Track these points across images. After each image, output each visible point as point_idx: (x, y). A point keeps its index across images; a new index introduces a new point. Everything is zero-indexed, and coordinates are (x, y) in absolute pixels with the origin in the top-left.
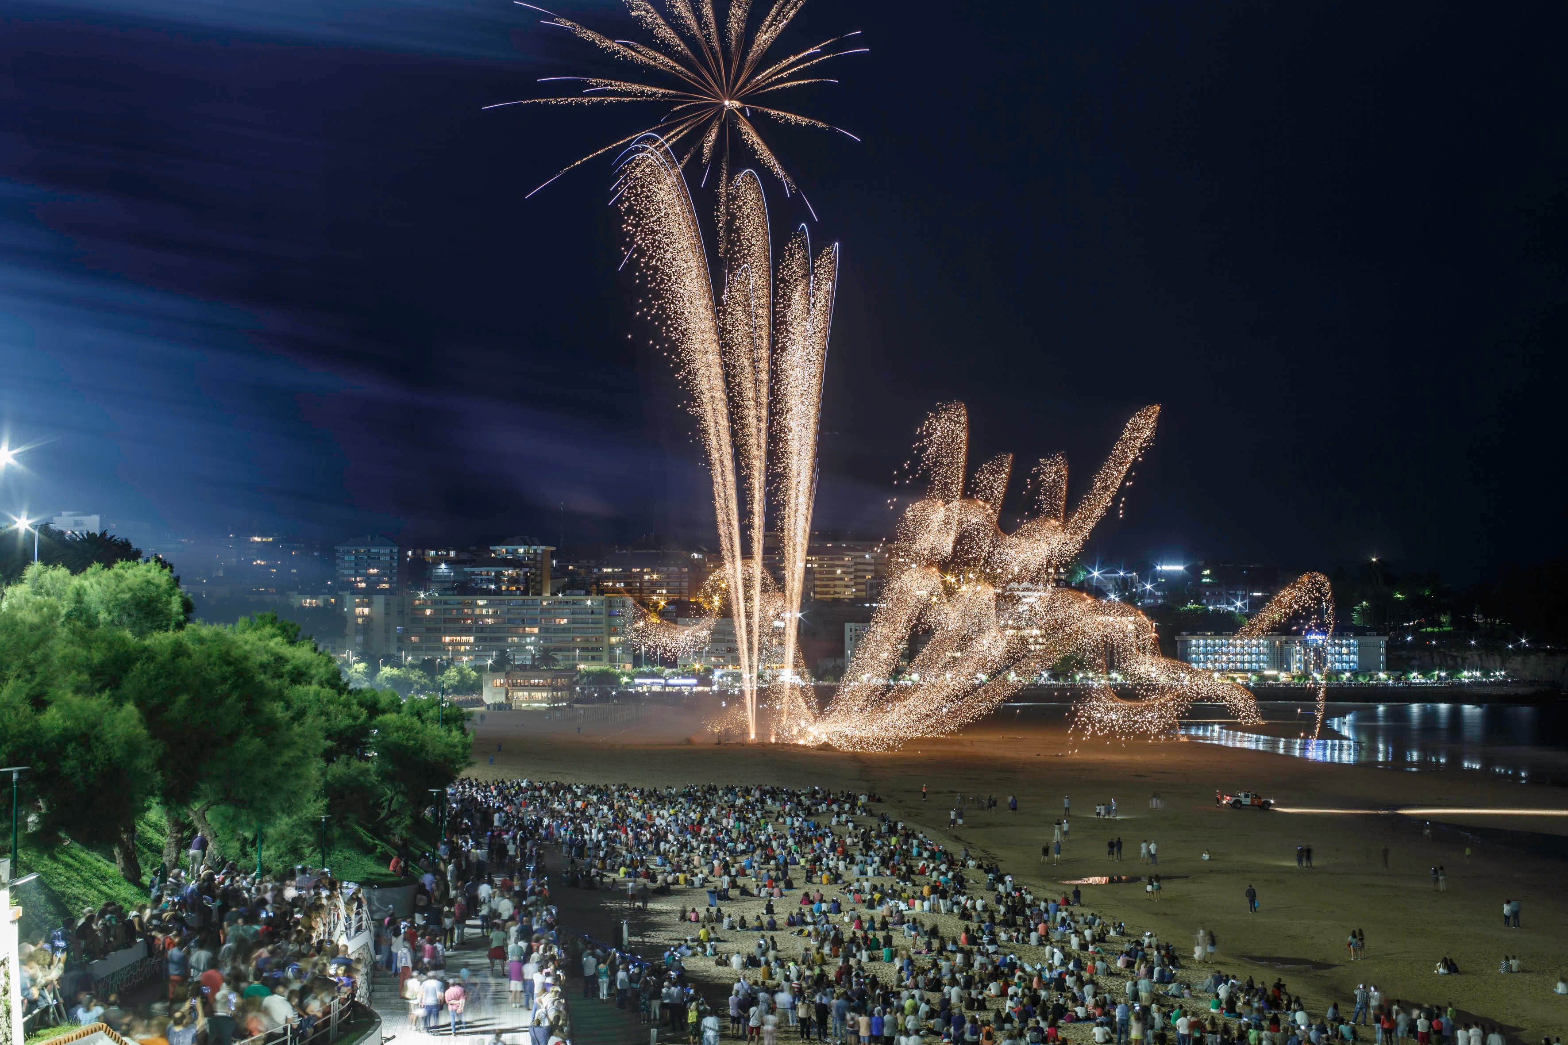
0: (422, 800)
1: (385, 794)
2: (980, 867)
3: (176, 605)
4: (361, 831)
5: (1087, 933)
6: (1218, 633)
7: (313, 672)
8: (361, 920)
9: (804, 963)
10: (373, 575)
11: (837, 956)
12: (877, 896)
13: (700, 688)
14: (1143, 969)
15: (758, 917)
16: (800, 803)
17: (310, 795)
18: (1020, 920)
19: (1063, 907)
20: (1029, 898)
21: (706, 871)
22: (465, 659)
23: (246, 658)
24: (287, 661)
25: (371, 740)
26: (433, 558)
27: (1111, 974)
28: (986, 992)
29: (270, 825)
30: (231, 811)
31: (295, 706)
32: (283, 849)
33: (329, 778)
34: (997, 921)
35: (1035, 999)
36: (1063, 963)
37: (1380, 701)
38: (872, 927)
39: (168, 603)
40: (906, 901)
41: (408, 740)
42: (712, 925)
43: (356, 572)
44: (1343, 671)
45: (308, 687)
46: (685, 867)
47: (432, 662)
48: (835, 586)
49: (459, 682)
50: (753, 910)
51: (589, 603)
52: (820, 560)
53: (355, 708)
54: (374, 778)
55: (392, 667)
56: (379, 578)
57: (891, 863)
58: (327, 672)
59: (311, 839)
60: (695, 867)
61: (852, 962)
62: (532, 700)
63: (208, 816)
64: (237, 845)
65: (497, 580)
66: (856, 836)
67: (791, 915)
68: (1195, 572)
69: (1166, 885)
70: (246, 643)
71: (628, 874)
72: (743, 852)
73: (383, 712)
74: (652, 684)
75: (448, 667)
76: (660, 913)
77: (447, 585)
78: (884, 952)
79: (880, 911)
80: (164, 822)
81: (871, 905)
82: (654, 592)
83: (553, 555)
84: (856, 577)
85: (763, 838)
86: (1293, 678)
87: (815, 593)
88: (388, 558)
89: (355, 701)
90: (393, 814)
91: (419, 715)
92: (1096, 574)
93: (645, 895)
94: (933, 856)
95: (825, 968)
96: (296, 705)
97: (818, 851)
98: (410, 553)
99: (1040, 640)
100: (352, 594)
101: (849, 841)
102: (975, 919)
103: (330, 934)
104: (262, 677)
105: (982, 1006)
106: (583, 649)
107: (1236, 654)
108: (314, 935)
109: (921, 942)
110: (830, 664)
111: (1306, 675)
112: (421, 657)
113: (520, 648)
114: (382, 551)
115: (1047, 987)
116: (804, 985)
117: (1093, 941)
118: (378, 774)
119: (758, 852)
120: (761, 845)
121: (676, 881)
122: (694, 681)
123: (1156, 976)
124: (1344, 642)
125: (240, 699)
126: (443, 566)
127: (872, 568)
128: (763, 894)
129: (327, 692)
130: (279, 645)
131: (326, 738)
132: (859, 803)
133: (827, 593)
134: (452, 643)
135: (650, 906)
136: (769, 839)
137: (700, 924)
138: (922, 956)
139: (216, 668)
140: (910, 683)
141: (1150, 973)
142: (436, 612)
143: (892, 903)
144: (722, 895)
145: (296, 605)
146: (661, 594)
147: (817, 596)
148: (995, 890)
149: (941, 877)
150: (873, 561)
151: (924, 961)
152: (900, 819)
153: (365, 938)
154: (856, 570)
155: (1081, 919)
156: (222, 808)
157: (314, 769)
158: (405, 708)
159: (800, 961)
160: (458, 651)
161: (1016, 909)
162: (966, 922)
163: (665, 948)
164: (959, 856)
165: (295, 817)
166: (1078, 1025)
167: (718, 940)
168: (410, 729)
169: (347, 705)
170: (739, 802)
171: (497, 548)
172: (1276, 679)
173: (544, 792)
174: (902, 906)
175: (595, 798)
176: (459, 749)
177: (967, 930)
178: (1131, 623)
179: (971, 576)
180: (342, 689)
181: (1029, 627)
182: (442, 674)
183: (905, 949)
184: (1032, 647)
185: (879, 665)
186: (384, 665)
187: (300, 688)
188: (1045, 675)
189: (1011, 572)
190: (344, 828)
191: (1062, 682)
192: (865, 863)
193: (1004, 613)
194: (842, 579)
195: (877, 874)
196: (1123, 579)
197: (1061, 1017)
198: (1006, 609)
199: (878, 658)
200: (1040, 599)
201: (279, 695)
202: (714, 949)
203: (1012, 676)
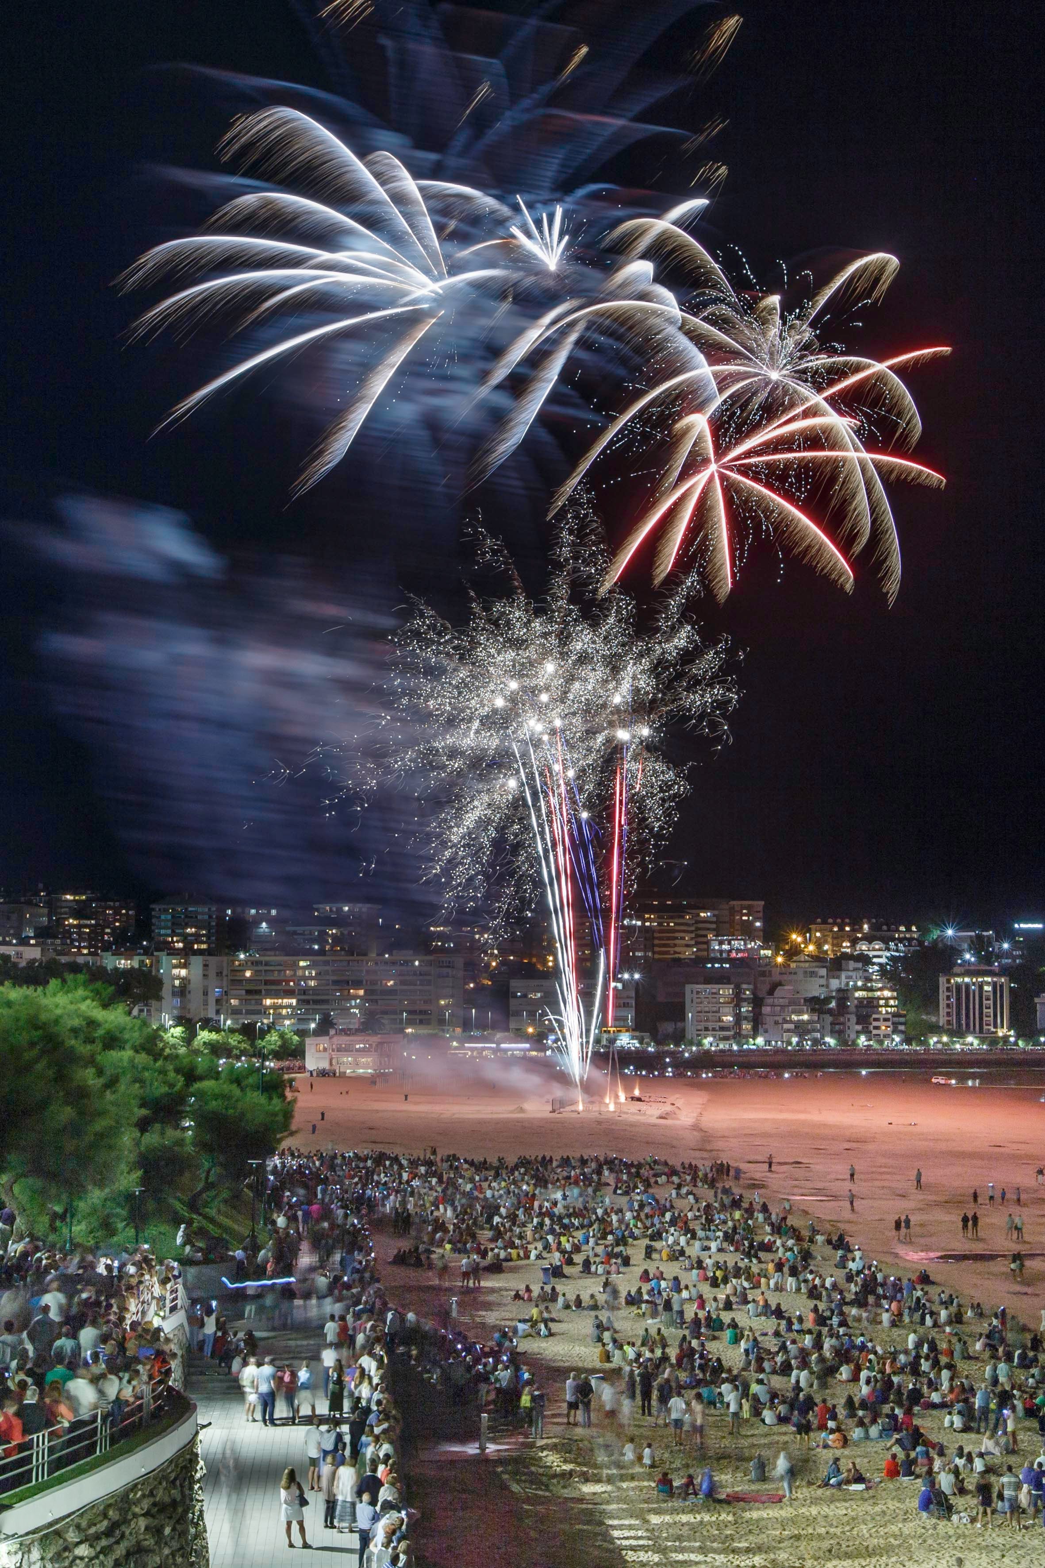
0: (241, 1172)
1: (202, 1165)
2: (829, 1242)
4: (178, 1205)
5: (943, 1314)
7: (127, 1036)
8: (176, 1299)
9: (643, 1345)
10: (192, 935)
12: (719, 1274)
13: (534, 1053)
14: (1002, 1353)
15: (595, 1295)
16: (638, 1174)
17: (123, 1167)
18: (871, 1299)
19: (918, 1287)
20: (880, 1277)
21: (540, 1246)
22: (287, 1022)
23: (56, 1022)
24: (99, 1025)
25: (188, 1109)
26: (253, 916)
27: (970, 1358)
28: (837, 1377)
29: (80, 1198)
30: (39, 1183)
32: (95, 1224)
33: (143, 1148)
34: (848, 1300)
35: (889, 1384)
36: (919, 1345)
38: (716, 1307)
41: (227, 1108)
42: (545, 1304)
43: (173, 931)
45: (123, 1053)
46: (517, 1242)
47: (252, 1025)
48: (675, 945)
49: (280, 1047)
50: (590, 1288)
51: (417, 963)
52: (659, 917)
54: (190, 1149)
55: (210, 1031)
56: (197, 938)
57: (735, 1239)
58: (142, 1036)
59: (124, 1213)
60: (528, 1243)
61: (694, 1343)
62: (357, 1064)
63: (16, 1189)
64: (46, 1219)
65: (321, 939)
66: (699, 1210)
67: (629, 1292)
69: (1028, 1263)
70: (57, 1006)
72: (579, 1227)
73: (201, 1078)
74: (484, 1049)
75: (269, 1031)
76: (492, 1290)
77: (268, 945)
78: (728, 1334)
79: (723, 1292)
81: (715, 1283)
82: (485, 952)
83: (379, 913)
84: (697, 936)
85: (600, 1212)
87: (654, 953)
88: (206, 917)
89: (171, 1067)
90: (209, 1186)
91: (237, 1082)
92: (950, 932)
93: (475, 1271)
96: (109, 1072)
97: (658, 1226)
98: (229, 912)
99: (891, 1002)
100: (168, 954)
101: (690, 1215)
102: (824, 1298)
103: (144, 1313)
104: (73, 1042)
106: (410, 1012)
108: (128, 1316)
110: (668, 1027)
112: (241, 1021)
113: (344, 1010)
114: (200, 910)
115: (901, 1371)
117: (950, 1322)
118: (194, 1145)
119: (596, 1226)
120: (597, 1219)
121: (509, 1259)
122: (527, 1046)
123: (1016, 1359)
125: (49, 1067)
126: (264, 925)
127: (714, 926)
128: (600, 1270)
129: (142, 1058)
130: (90, 1008)
131: (142, 1106)
132: (700, 1174)
133: (667, 953)
134: (275, 1007)
135: (483, 1284)
136: (606, 1212)
137: (533, 1303)
138: (767, 1338)
139: (24, 1033)
140: (754, 1048)
142: (256, 973)
143: (736, 1281)
144: (556, 1272)
145: (110, 966)
146: (491, 955)
147: (657, 956)
148: (845, 1268)
149: (789, 1254)
150: (714, 919)
151: (772, 1344)
153: (180, 1317)
154: (698, 929)
156: (30, 1181)
157: (127, 1138)
158: (223, 1075)
159: (639, 1343)
160: (280, 1014)
161: (870, 1286)
162: (815, 1302)
163: (497, 1328)
164: (806, 1233)
165: (107, 1190)
166: (934, 1412)
167: (553, 1320)
168: (227, 1098)
169: (163, 1072)
171: (321, 906)
173: (368, 1163)
174: (746, 1284)
176: (280, 1118)
177: (815, 1310)
178: (988, 983)
179: (818, 934)
180: (157, 1055)
181: (881, 989)
182: (263, 1039)
183: (751, 1329)
184: (883, 1010)
185: (722, 1029)
186: (202, 1028)
187: (113, 1053)
188: (897, 1039)
189: (861, 930)
190: (159, 1201)
191: (915, 1047)
192: (708, 1238)
193: (853, 974)
194: (683, 938)
195: (720, 1250)
196: (979, 937)
197: (917, 1403)
198: (855, 969)
199: (720, 1020)
200: (892, 959)
201: (91, 1061)
202: (549, 1330)
203: (862, 1041)
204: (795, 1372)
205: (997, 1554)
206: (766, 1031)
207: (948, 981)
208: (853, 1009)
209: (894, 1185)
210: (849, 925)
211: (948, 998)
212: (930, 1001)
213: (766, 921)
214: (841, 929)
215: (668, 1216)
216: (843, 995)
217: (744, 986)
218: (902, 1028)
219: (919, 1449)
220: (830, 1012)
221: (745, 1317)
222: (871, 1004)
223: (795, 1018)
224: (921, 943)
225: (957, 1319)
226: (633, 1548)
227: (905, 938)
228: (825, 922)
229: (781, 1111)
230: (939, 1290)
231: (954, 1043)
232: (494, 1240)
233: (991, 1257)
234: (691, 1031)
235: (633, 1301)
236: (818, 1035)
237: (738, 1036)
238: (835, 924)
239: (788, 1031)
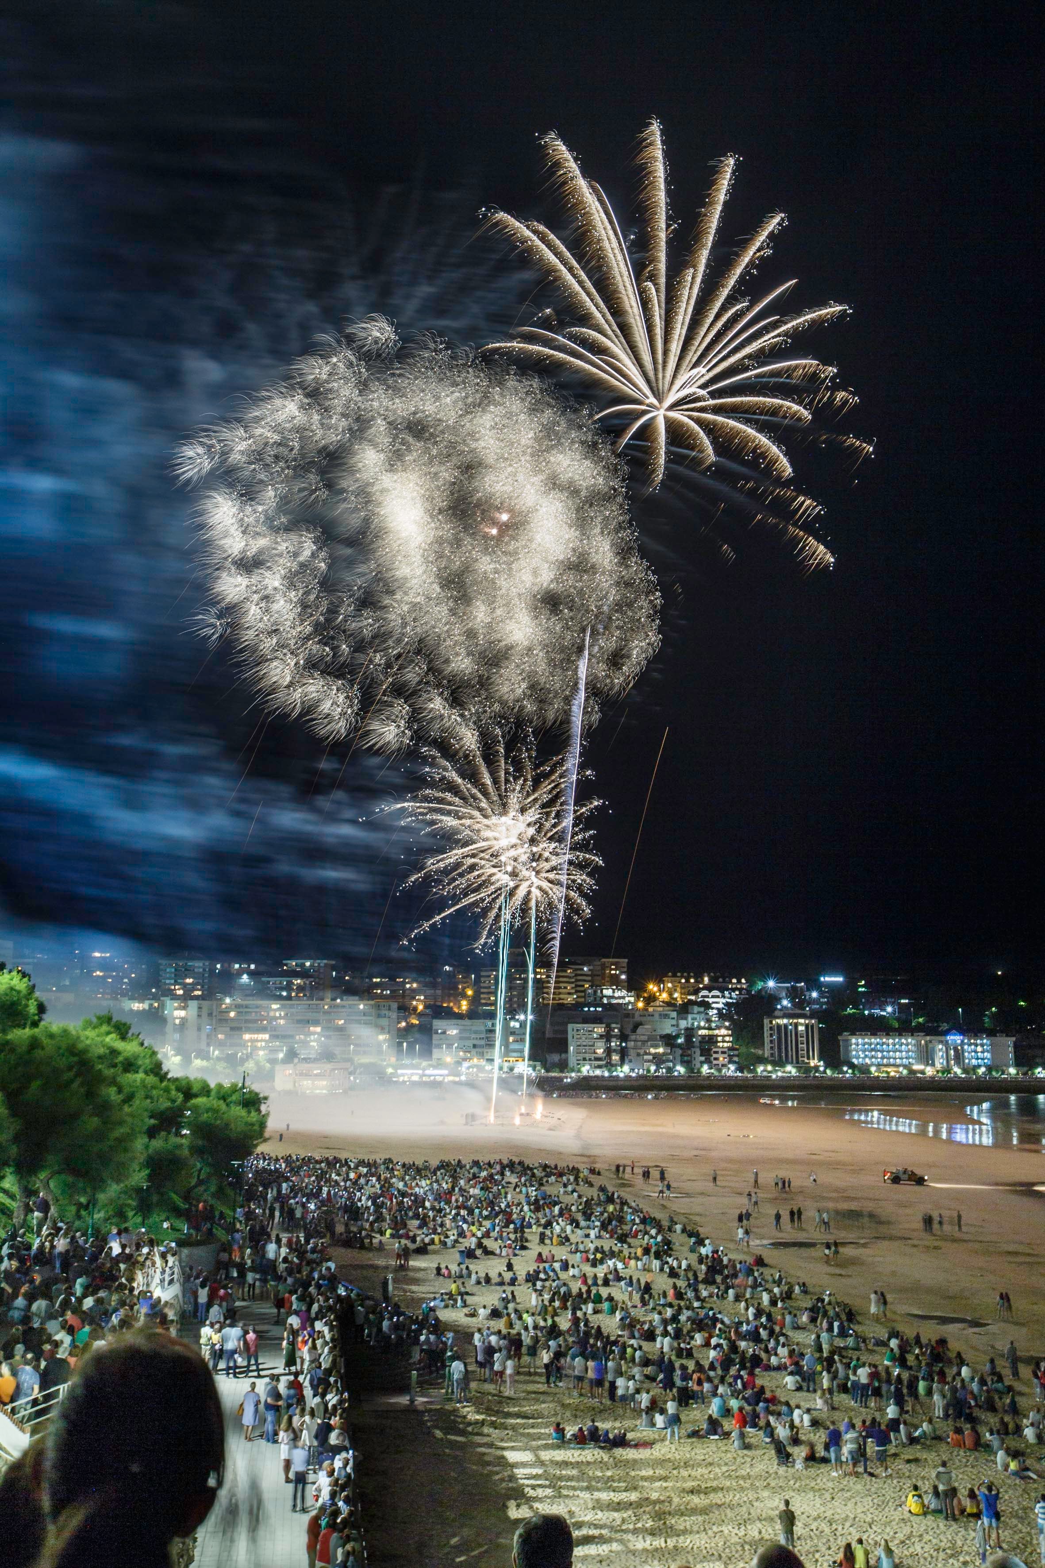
0: (225, 1171)
1: (195, 1165)
2: (684, 1231)
3: (32, 1009)
4: (175, 1197)
6: (874, 1034)
7: (140, 1062)
8: (173, 1274)
9: (539, 1314)
10: (189, 984)
11: (566, 1309)
12: (599, 1256)
13: (451, 1078)
14: (825, 1325)
15: (500, 1275)
16: (533, 1175)
17: (136, 1166)
18: (719, 1279)
19: (755, 1268)
20: (725, 1260)
21: (457, 1233)
22: (261, 1053)
23: (87, 1050)
24: (119, 1053)
25: (185, 1120)
26: (237, 970)
27: (798, 1327)
28: (693, 1342)
29: (102, 1191)
30: (70, 1179)
31: (125, 1091)
32: (112, 1212)
33: (150, 1151)
34: (700, 1279)
35: (734, 1348)
36: (757, 1317)
37: (1012, 1092)
38: (595, 1284)
39: (27, 1006)
40: (623, 1260)
41: (216, 1119)
42: (461, 1280)
43: (176, 981)
44: (979, 1066)
45: (136, 1075)
46: (439, 1230)
47: (235, 1055)
50: (495, 1267)
51: (362, 1006)
53: (173, 1093)
54: (186, 1152)
55: (202, 1059)
56: (193, 986)
57: (610, 1228)
58: (151, 1063)
59: (134, 1203)
60: (448, 1230)
61: (579, 1314)
62: (314, 1086)
63: (52, 1184)
64: (73, 1209)
65: (289, 988)
66: (580, 1204)
67: (528, 1272)
68: (852, 983)
69: (842, 1249)
70: (87, 1038)
71: (392, 1236)
72: (487, 1218)
73: (196, 1096)
74: (412, 1074)
75: (247, 1059)
76: (420, 1270)
77: (248, 992)
78: (606, 1306)
79: (601, 1271)
80: (15, 1189)
81: (594, 1265)
82: (414, 998)
83: (333, 968)
84: (577, 986)
85: (503, 1206)
86: (938, 1072)
88: (201, 970)
89: (173, 1087)
90: (200, 1182)
91: (224, 1098)
92: (771, 984)
93: (405, 1254)
94: (644, 1221)
95: (556, 1319)
96: (127, 1090)
97: (549, 1217)
98: (219, 966)
99: (727, 1039)
100: (171, 999)
101: (574, 1208)
102: (681, 1276)
103: (148, 1285)
104: (100, 1066)
105: (690, 1354)
106: (356, 1045)
107: (888, 1051)
108: (135, 1286)
109: (636, 1297)
110: (555, 1058)
111: (947, 1070)
112: (226, 1051)
113: (305, 1043)
114: (197, 965)
115: (744, 1338)
116: (540, 1334)
117: (782, 1298)
118: (190, 1149)
119: (500, 1217)
120: (501, 1211)
121: (432, 1242)
122: (446, 1072)
123: (836, 1330)
124: (979, 1041)
125: (82, 1086)
126: (245, 976)
128: (504, 1253)
129: (151, 1079)
130: (112, 1040)
131: (151, 1117)
132: (581, 1175)
134: (252, 1041)
135: (411, 1263)
136: (508, 1206)
137: (452, 1280)
139: (64, 1058)
140: (622, 1075)
141: (830, 1329)
142: (238, 1014)
143: (610, 1263)
144: (470, 1254)
145: (127, 1009)
146: (419, 1000)
147: (547, 1002)
148: (697, 1251)
149: (652, 1240)
150: (590, 973)
152: (615, 1189)
153: (176, 1289)
154: (577, 980)
155: (770, 1279)
156: (63, 1176)
157: (140, 1143)
158: (213, 1093)
159: (535, 1312)
160: (256, 1046)
161: (717, 1267)
162: (674, 1280)
163: (422, 1300)
164: (665, 1224)
165: (122, 1184)
166: (773, 1373)
167: (467, 1293)
168: (215, 1111)
169: (167, 1090)
170: (484, 1174)
171: (289, 961)
172: (923, 1072)
173: (323, 1165)
174: (620, 1266)
175: (365, 1170)
176: (256, 1127)
177: (675, 1287)
178: (801, 1024)
179: (670, 985)
180: (163, 1077)
181: (718, 1028)
182: (242, 1065)
183: (624, 1302)
184: (720, 1044)
185: (597, 1059)
186: (196, 1057)
187: (129, 1075)
188: (732, 1067)
189: (702, 982)
190: (162, 1194)
191: (746, 1074)
192: (588, 1227)
193: (697, 1016)
194: (565, 988)
195: (599, 1237)
196: (794, 988)
197: (758, 1366)
198: (699, 1013)
199: (595, 1053)
200: (727, 1004)
201: (113, 1082)
202: (464, 1301)
203: (705, 1069)
204: (659, 1339)
205: (828, 1496)
206: (630, 1061)
207: (771, 1022)
208: (697, 1044)
209: (732, 1184)
210: (694, 977)
211: (771, 1035)
212: (757, 1038)
213: (628, 974)
214: (687, 981)
215: (557, 1209)
216: (690, 1032)
217: (613, 1025)
218: (736, 1059)
219: (761, 1404)
220: (680, 1046)
221: (619, 1292)
222: (711, 1040)
223: (652, 1051)
224: (748, 992)
225: (788, 1296)
226: (533, 1487)
227: (736, 989)
228: (674, 975)
229: (643, 1125)
230: (772, 1271)
231: (776, 1071)
232: (420, 1227)
233: (813, 1245)
234: (572, 1061)
235: (532, 1278)
236: (671, 1064)
237: (610, 1065)
238: (682, 977)
239: (649, 1061)
